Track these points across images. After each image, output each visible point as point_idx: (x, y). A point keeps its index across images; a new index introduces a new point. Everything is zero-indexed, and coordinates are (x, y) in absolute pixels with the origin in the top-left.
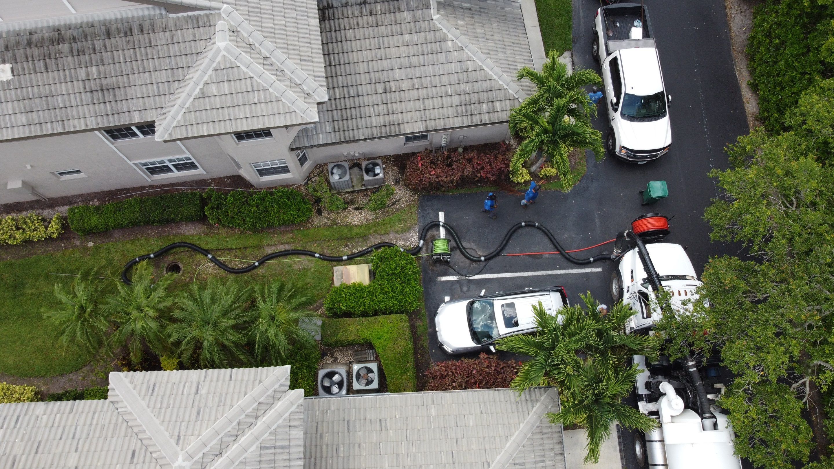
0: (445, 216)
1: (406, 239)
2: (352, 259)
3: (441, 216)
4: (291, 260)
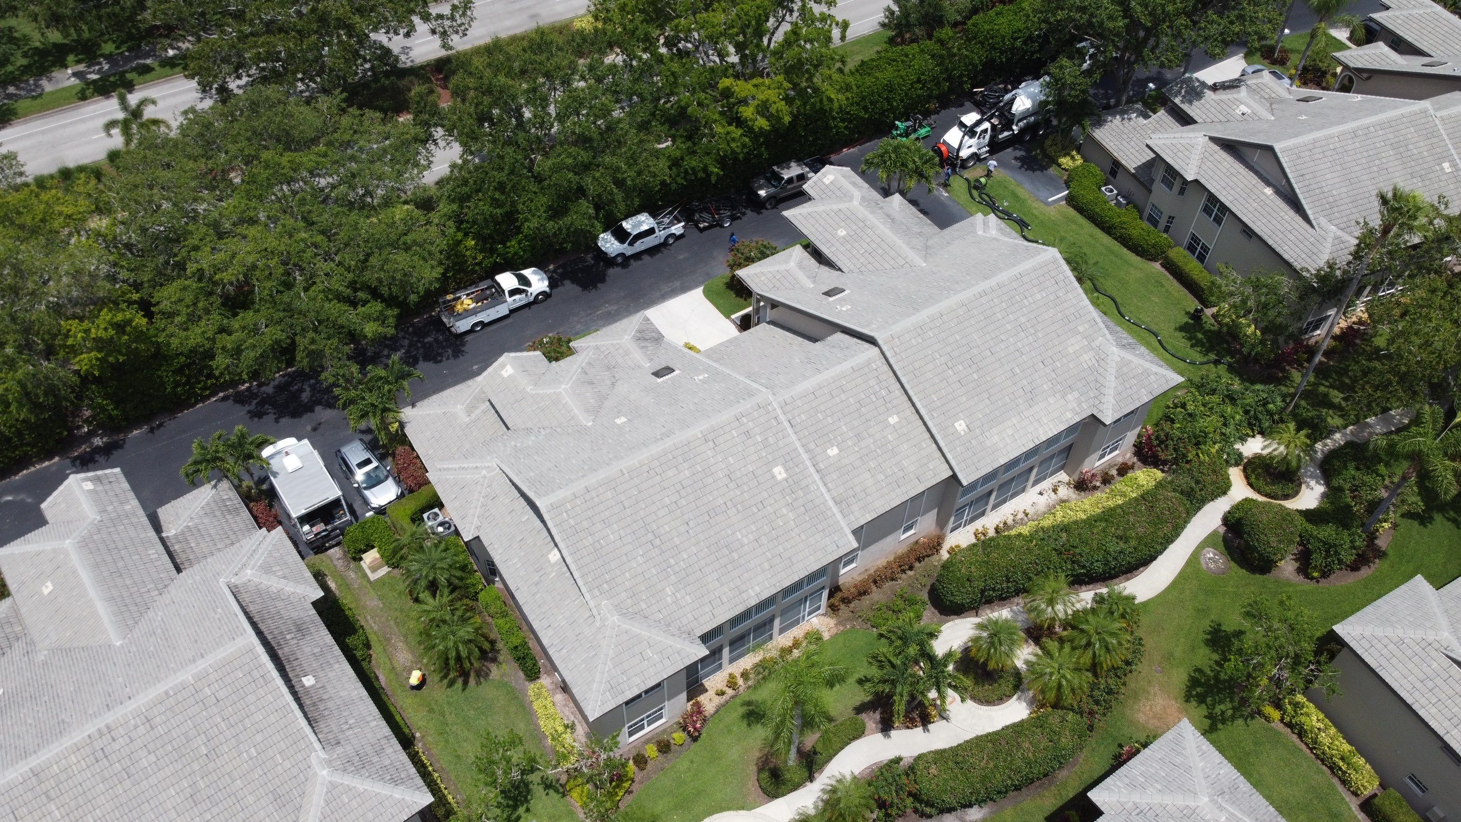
1: (334, 555)
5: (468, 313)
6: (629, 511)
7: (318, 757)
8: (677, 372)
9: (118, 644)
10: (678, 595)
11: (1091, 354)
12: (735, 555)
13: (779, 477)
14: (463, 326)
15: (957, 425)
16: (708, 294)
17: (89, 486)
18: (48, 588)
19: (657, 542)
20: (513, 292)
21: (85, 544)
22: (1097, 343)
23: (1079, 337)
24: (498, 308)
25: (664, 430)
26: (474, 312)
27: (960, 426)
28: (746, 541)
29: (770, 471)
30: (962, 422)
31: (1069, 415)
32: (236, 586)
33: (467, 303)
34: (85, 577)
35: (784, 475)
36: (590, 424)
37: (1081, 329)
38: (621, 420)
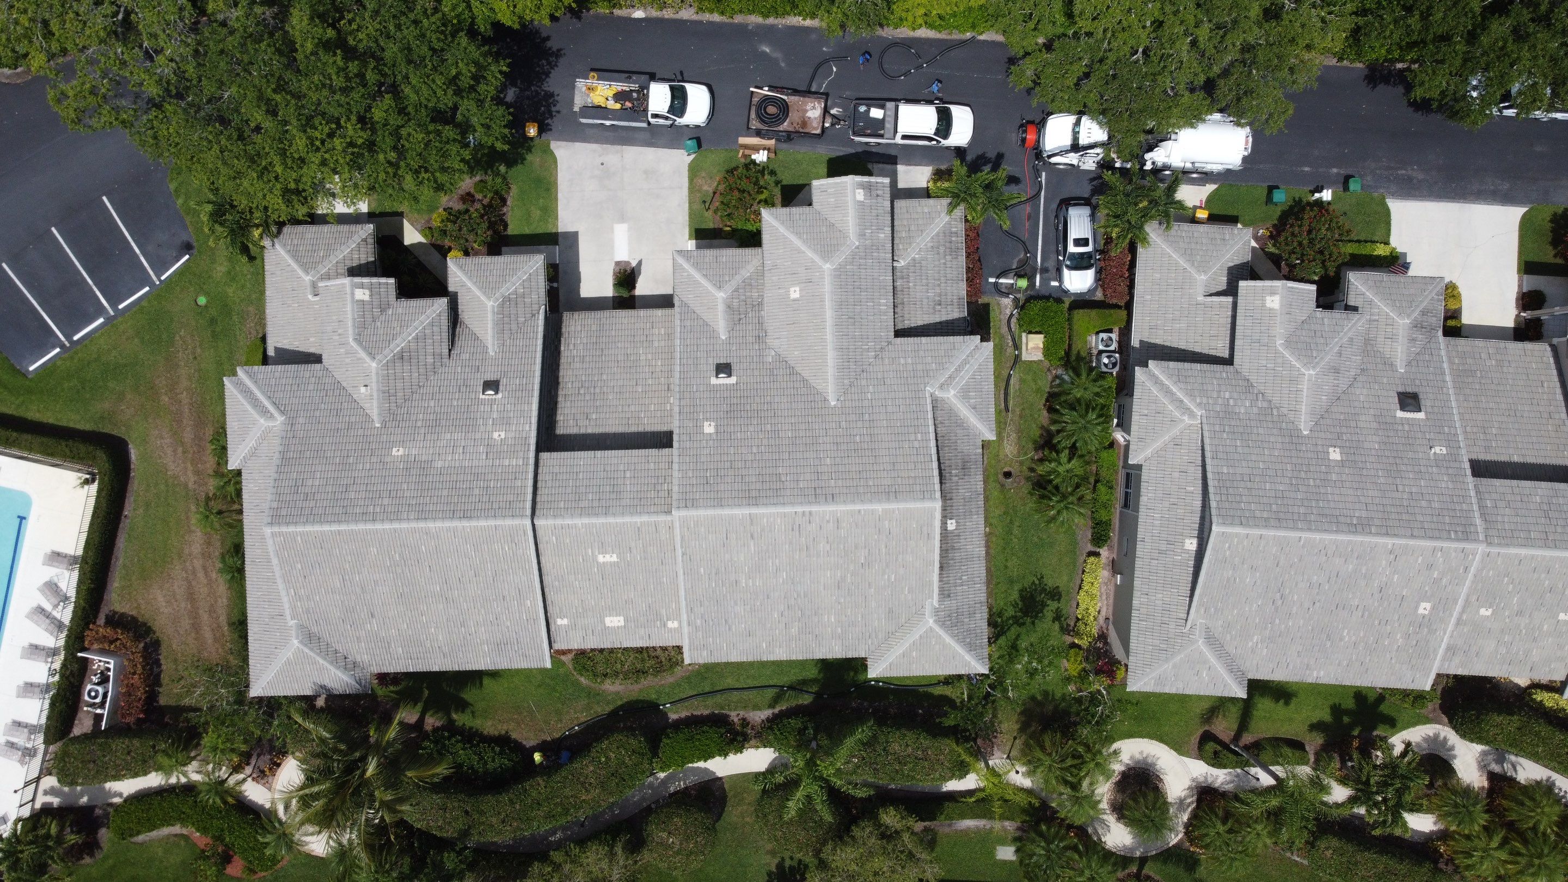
0: (992, 277)
1: (1006, 307)
2: (1017, 346)
3: (992, 280)
4: (1012, 390)
7: (932, 604)
8: (1421, 415)
9: (833, 403)
12: (1329, 643)
16: (1525, 224)
17: (860, 195)
18: (795, 293)
21: (839, 273)
25: (1364, 514)
28: (1347, 639)
29: (1419, 603)
32: (936, 400)
34: (829, 314)
35: (1426, 612)
36: (1305, 433)
38: (1335, 455)
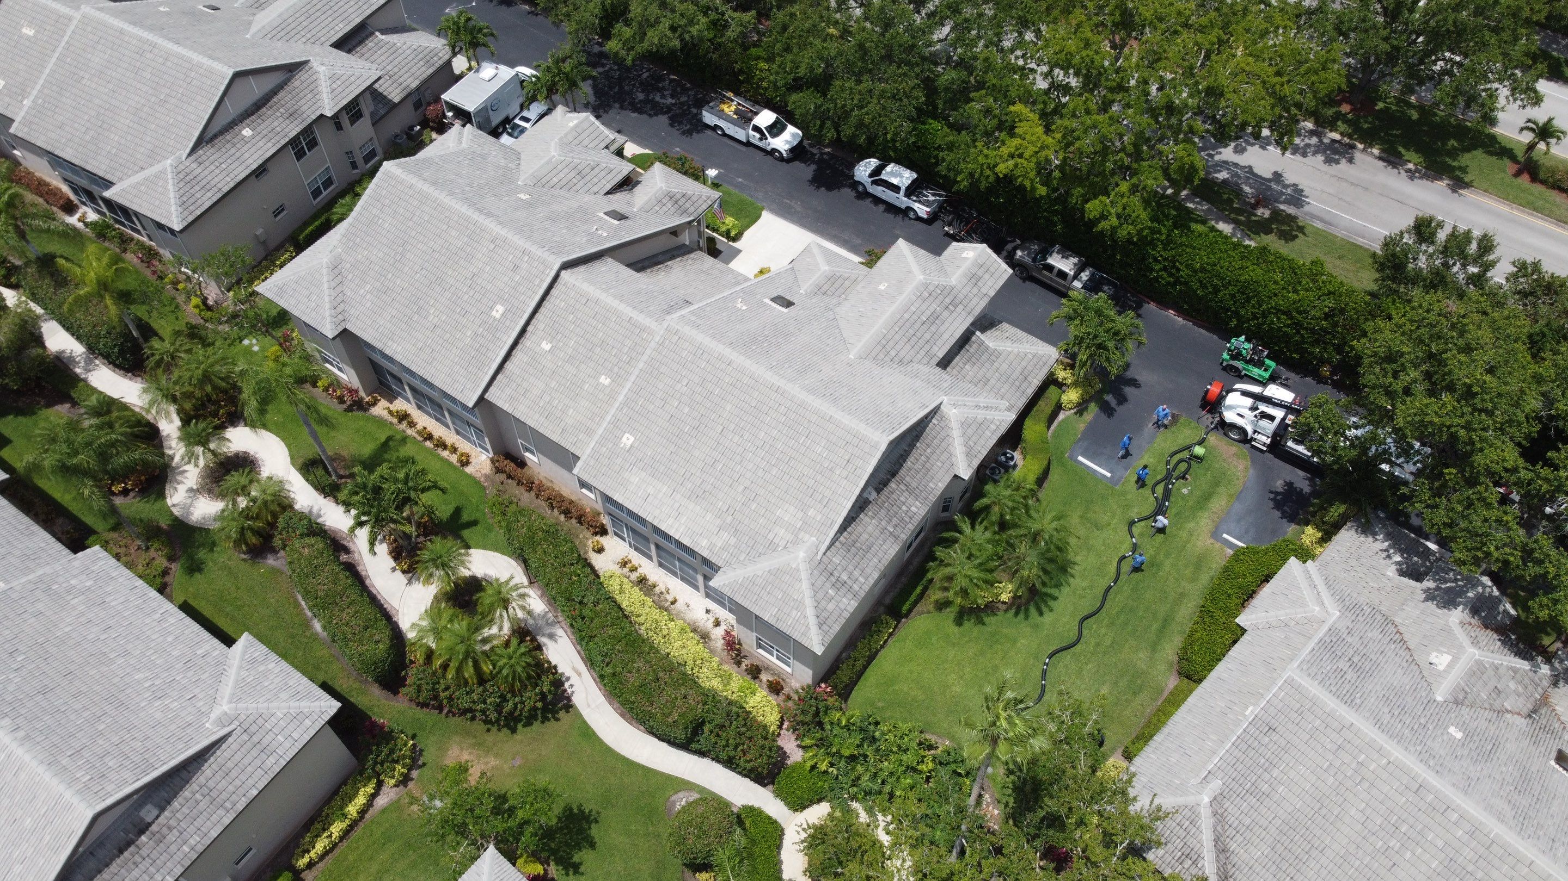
5: (721, 115)
6: (411, 224)
8: (614, 221)
10: (368, 296)
11: (789, 537)
12: (416, 317)
13: (494, 313)
14: (709, 118)
15: (627, 435)
19: (398, 257)
20: (756, 129)
22: (807, 537)
23: (800, 514)
24: (737, 129)
25: (499, 214)
26: (727, 119)
27: (628, 440)
28: (431, 318)
29: (495, 303)
30: (632, 439)
31: (704, 543)
33: (729, 109)
35: (498, 316)
36: (520, 183)
37: (811, 512)
38: (523, 197)
